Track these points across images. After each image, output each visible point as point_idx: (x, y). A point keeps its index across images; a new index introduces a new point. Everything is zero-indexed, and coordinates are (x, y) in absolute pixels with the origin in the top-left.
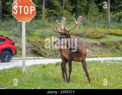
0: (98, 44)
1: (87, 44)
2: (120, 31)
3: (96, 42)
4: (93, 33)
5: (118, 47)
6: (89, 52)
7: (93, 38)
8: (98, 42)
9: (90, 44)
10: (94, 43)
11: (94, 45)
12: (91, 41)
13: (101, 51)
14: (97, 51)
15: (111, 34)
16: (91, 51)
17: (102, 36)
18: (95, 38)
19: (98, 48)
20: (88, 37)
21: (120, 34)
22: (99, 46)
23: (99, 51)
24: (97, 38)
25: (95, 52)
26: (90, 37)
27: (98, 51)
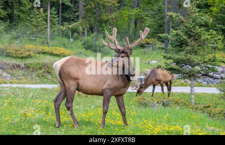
0: (21, 66)
1: (5, 65)
2: (59, 50)
3: (19, 64)
4: (17, 51)
5: (50, 71)
6: (7, 77)
7: (16, 58)
8: (22, 63)
9: (9, 66)
10: (16, 65)
11: (15, 66)
12: (11, 62)
13: (24, 75)
14: (18, 76)
15: (44, 53)
16: (9, 75)
17: (30, 55)
18: (19, 58)
19: (20, 71)
20: (8, 55)
21: (57, 53)
22: (23, 68)
23: (22, 75)
24: (22, 58)
25: (15, 77)
26: (12, 56)
27: (20, 76)
